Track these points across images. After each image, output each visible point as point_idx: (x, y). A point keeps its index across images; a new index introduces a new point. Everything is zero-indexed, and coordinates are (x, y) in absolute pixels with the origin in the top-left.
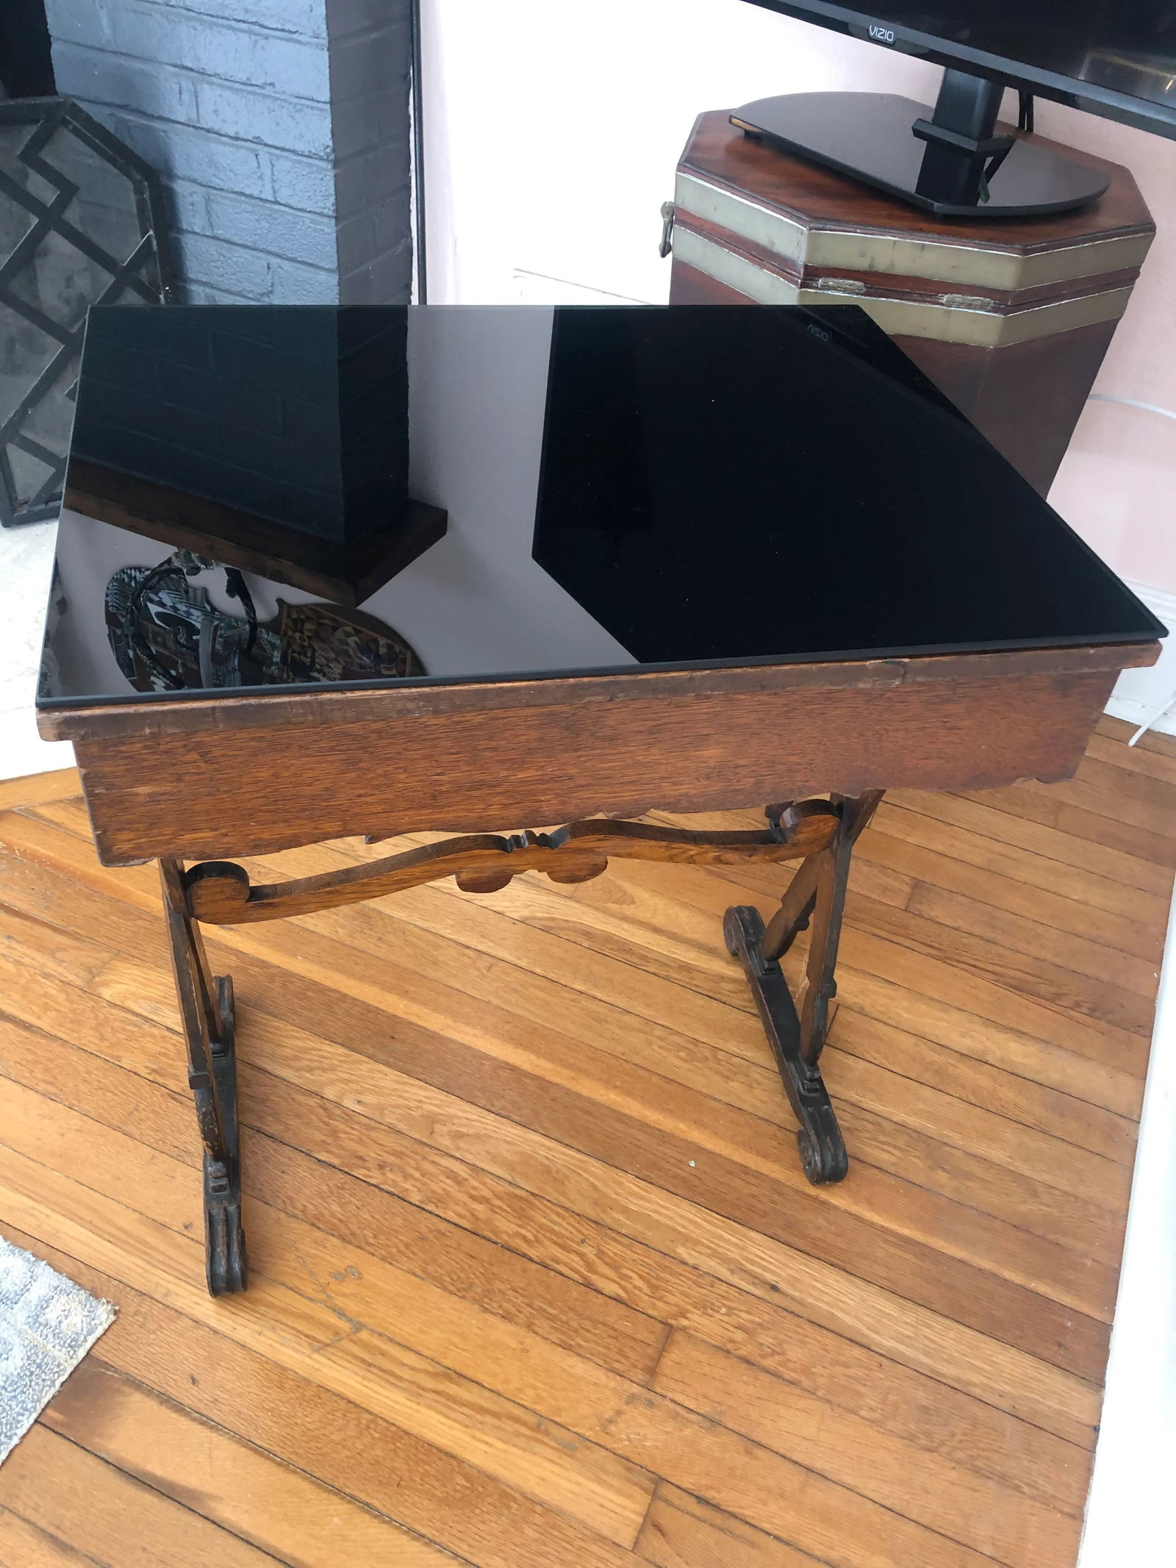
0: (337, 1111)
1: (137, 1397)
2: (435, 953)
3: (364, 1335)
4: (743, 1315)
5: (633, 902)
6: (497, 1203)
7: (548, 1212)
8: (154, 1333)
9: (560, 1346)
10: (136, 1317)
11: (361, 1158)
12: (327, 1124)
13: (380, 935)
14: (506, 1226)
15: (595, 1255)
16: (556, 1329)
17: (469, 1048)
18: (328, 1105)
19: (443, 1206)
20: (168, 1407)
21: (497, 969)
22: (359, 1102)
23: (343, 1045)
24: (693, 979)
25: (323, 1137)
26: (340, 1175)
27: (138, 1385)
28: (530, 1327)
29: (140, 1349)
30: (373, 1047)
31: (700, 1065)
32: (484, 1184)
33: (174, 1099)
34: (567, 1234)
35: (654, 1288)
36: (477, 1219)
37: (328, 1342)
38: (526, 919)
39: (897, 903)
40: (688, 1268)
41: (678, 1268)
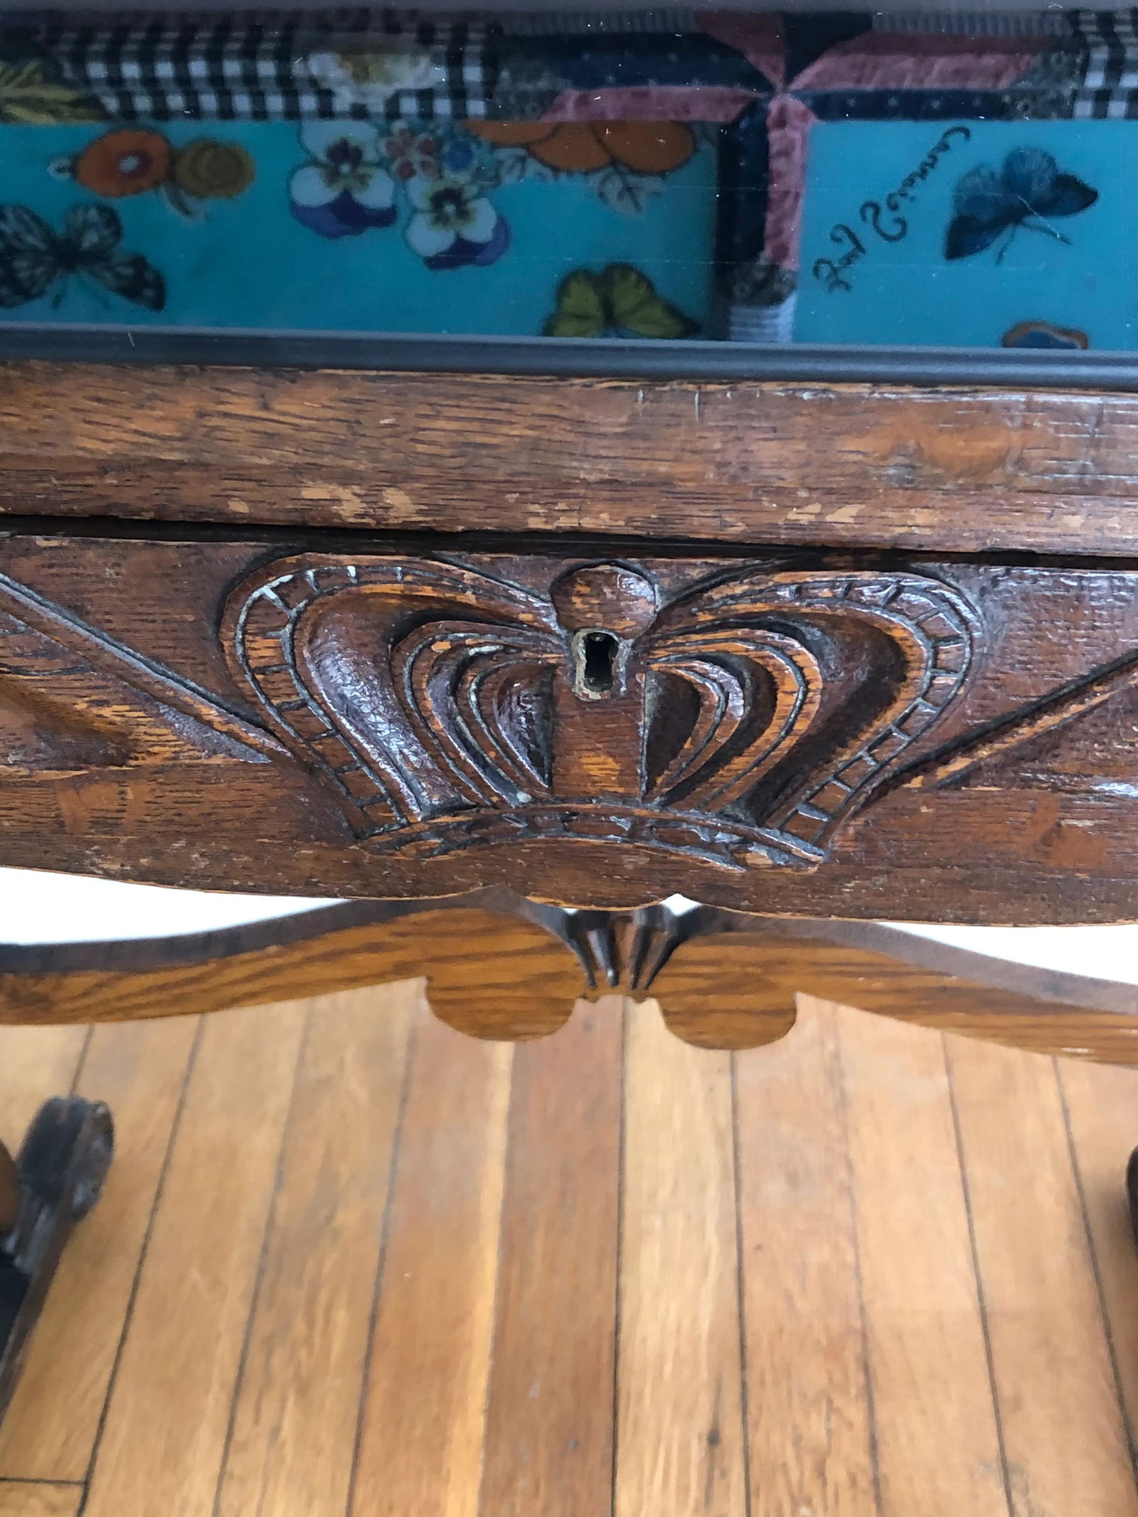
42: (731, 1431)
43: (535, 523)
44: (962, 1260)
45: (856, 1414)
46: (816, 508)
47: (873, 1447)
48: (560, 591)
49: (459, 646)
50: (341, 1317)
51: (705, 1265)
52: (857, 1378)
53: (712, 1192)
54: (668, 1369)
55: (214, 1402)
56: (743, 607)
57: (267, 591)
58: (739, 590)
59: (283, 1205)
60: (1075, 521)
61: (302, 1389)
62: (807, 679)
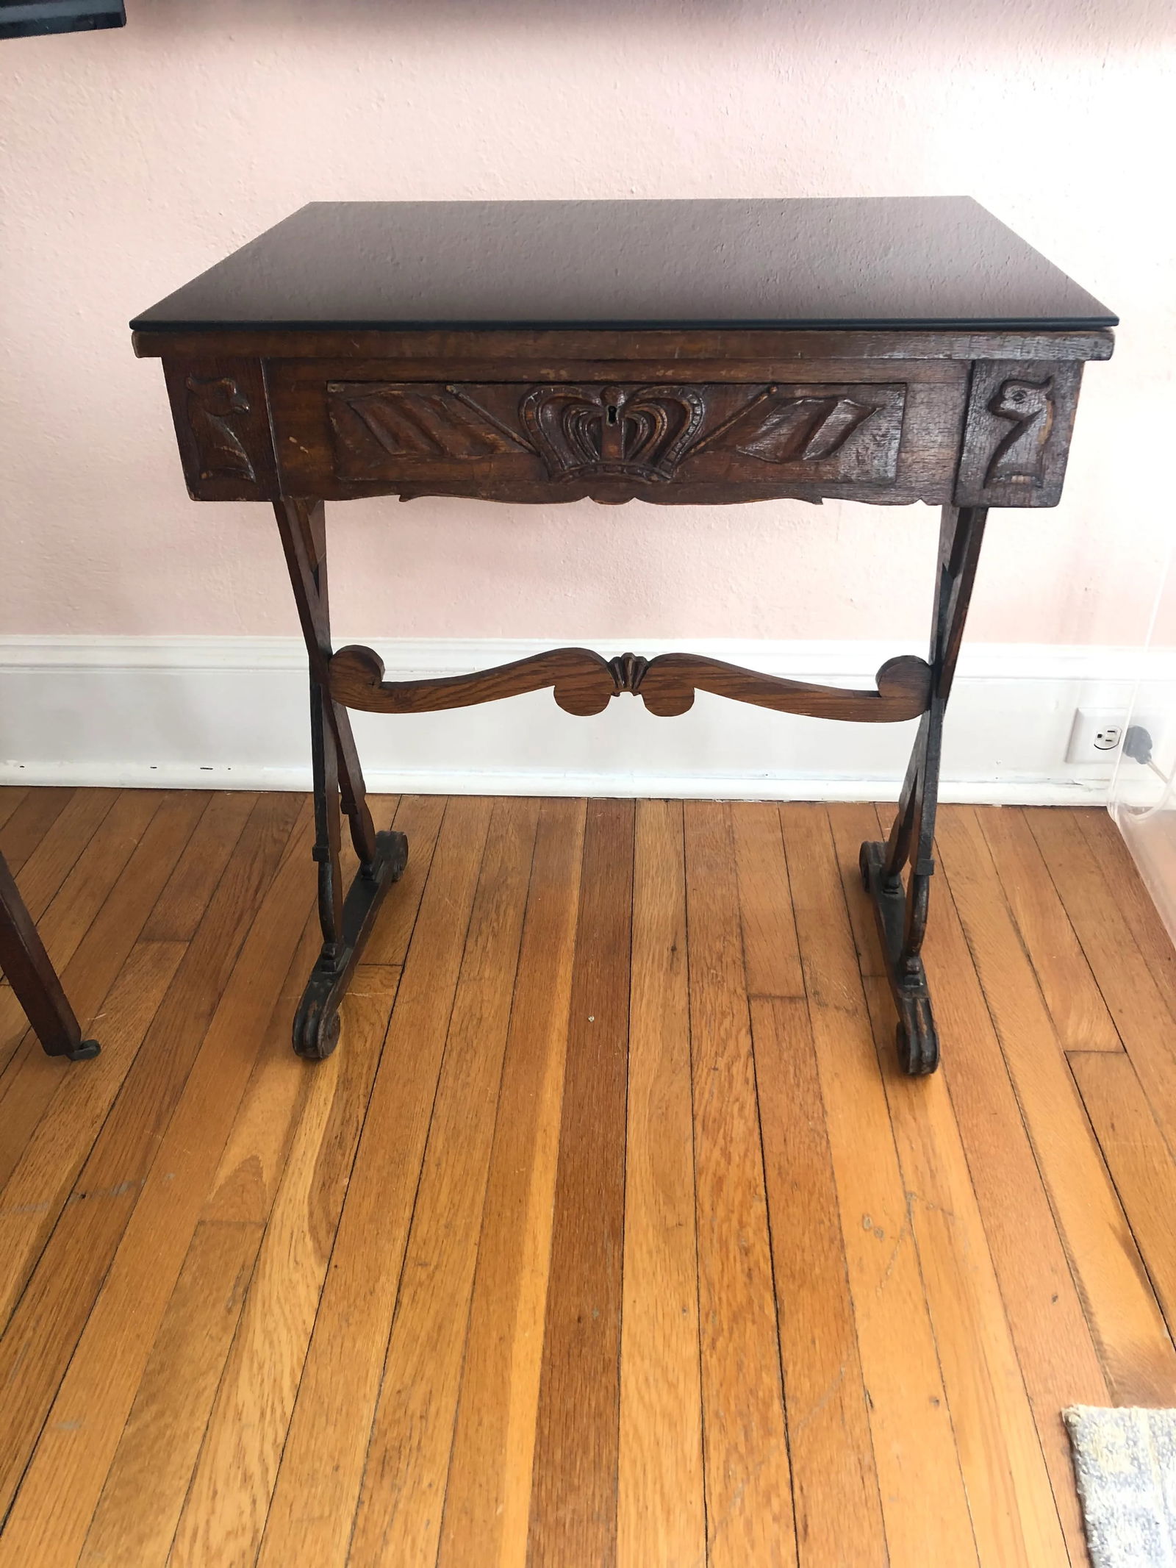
0: (709, 1329)
1: (1106, 1339)
2: (423, 1334)
3: (913, 1187)
4: (709, 960)
5: (255, 1158)
6: (721, 1141)
7: (704, 1102)
8: (1050, 1362)
9: (816, 1056)
10: (1052, 1388)
11: (750, 1276)
12: (731, 1331)
13: (416, 1420)
14: (741, 1126)
15: (722, 1057)
16: (804, 1062)
17: (555, 1237)
18: (706, 1342)
19: (753, 1182)
20: (1092, 1307)
21: (423, 1257)
22: (684, 1311)
23: (618, 1368)
24: (360, 1075)
25: (749, 1324)
26: (780, 1284)
27: (1098, 1344)
28: (816, 1078)
29: (1072, 1365)
30: (604, 1333)
31: (475, 1042)
32: (708, 1159)
33: (806, 1527)
34: (716, 1082)
35: (723, 1014)
36: (747, 1150)
37: (939, 1211)
38: (322, 1256)
39: (181, 949)
40: (693, 999)
41: (696, 1005)
42: (681, 946)
43: (596, 378)
44: (786, 894)
45: (737, 943)
46: (662, 371)
47: (743, 952)
48: (602, 397)
49: (578, 412)
50: (511, 912)
51: (671, 896)
52: (736, 930)
53: (674, 872)
54: (654, 927)
55: (457, 941)
56: (647, 397)
57: (532, 397)
58: (645, 391)
59: (483, 877)
60: (723, 373)
61: (495, 936)
62: (663, 419)
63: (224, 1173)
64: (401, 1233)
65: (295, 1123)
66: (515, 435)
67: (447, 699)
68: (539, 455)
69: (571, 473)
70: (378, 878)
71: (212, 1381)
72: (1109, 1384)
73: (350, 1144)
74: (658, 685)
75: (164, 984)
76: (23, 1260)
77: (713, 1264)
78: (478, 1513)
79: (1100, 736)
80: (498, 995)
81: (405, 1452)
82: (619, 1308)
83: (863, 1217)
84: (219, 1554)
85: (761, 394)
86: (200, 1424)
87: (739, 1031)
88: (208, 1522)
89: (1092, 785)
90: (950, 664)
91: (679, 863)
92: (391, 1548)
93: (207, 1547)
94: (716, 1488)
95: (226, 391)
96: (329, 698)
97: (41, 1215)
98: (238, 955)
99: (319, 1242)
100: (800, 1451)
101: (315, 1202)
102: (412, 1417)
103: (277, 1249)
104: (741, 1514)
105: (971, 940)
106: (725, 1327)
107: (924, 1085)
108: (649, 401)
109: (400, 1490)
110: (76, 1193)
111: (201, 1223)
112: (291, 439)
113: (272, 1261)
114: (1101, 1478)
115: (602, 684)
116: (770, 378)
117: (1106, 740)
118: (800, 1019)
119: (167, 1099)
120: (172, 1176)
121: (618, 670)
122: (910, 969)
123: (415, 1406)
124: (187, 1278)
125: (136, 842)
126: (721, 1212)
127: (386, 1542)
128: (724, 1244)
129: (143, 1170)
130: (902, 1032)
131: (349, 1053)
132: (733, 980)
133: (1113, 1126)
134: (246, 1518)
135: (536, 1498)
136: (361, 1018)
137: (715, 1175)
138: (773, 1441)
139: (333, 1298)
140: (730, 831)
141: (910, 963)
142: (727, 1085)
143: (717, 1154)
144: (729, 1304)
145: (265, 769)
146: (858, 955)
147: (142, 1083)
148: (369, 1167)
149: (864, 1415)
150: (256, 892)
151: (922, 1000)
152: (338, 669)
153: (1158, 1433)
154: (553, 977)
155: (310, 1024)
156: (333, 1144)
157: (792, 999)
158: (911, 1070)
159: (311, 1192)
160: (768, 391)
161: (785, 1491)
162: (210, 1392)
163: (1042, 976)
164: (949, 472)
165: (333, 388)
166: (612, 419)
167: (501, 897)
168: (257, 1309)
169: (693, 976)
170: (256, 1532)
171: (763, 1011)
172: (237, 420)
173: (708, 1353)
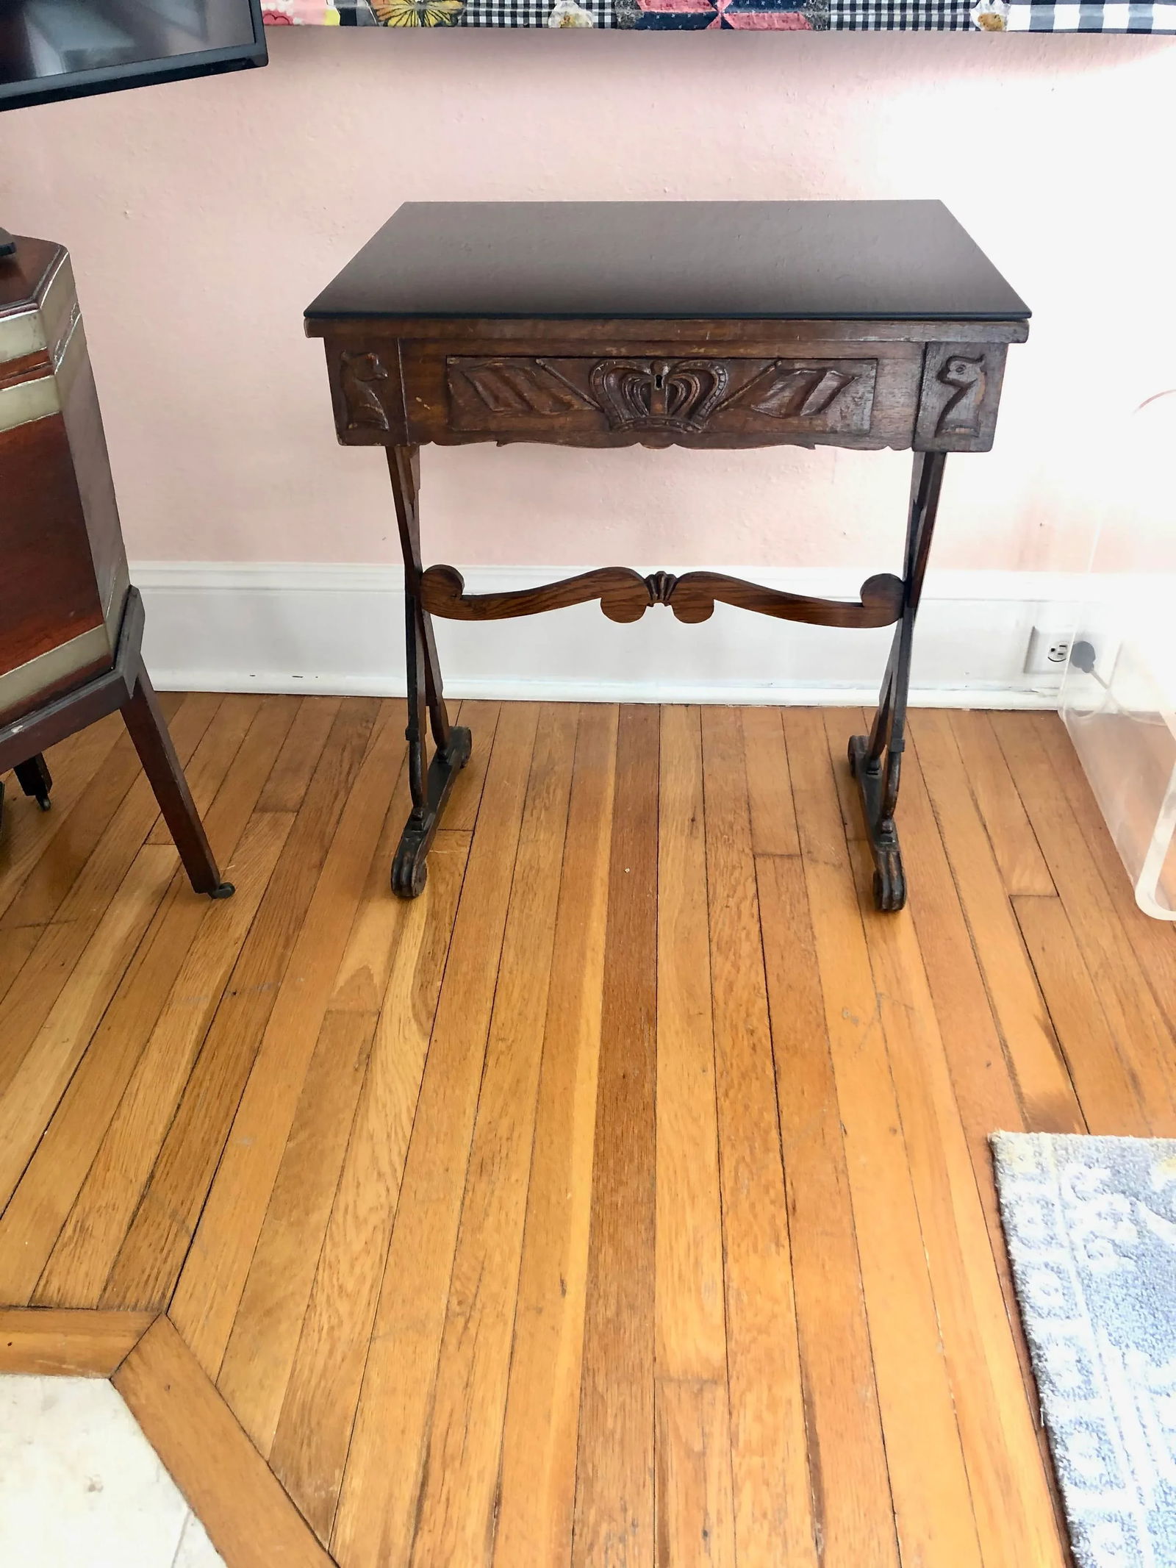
0: (723, 1084)
1: (1024, 1090)
2: (506, 1085)
3: (882, 989)
4: (722, 828)
5: (366, 967)
6: (732, 957)
7: (718, 930)
8: (981, 1105)
9: (808, 898)
10: (981, 1122)
11: (754, 1048)
12: (740, 1085)
13: (504, 1141)
14: (748, 947)
15: (733, 898)
16: (799, 902)
17: (603, 1022)
18: (721, 1091)
19: (757, 986)
20: (1016, 1070)
21: (502, 1035)
22: (704, 1071)
23: (655, 1108)
24: (445, 910)
25: (754, 1080)
26: (777, 1055)
27: (1020, 1096)
28: (808, 913)
30: (643, 1086)
31: (535, 886)
32: (722, 970)
33: (794, 1206)
34: (728, 916)
35: (734, 867)
36: (752, 965)
37: (903, 1008)
38: (425, 1034)
39: (291, 818)
40: (709, 857)
41: (712, 861)
42: (700, 817)
43: (647, 354)
44: (785, 779)
45: (745, 815)
46: (697, 349)
47: (750, 822)
48: (652, 368)
49: (633, 379)
50: (559, 791)
51: (691, 780)
52: (746, 806)
53: (693, 761)
54: (677, 804)
55: (517, 812)
56: (684, 368)
57: (599, 368)
58: (684, 364)
59: (535, 765)
60: (742, 350)
61: (547, 809)
62: (697, 384)
63: (342, 980)
64: (485, 1019)
65: (396, 942)
66: (586, 397)
67: (515, 609)
68: (603, 411)
69: (627, 425)
70: (451, 762)
71: (348, 1115)
72: (1025, 1119)
73: (441, 958)
74: (685, 597)
75: (280, 843)
76: (194, 1037)
77: (726, 1041)
78: (554, 1199)
79: (1053, 650)
80: (551, 852)
81: (497, 1160)
82: (654, 1068)
83: (843, 1010)
84: (366, 1221)
85: (769, 367)
86: (343, 1140)
87: (746, 879)
88: (355, 1202)
89: (1047, 692)
90: (918, 579)
91: (698, 756)
92: (491, 1219)
93: (356, 1217)
94: (729, 1184)
95: (371, 362)
96: (420, 608)
97: (204, 1005)
98: (338, 822)
99: (421, 1025)
100: (791, 1160)
101: (416, 997)
102: (501, 1139)
103: (390, 1030)
104: (747, 1198)
105: (938, 813)
106: (736, 1082)
107: (895, 918)
108: (685, 371)
109: (495, 1183)
110: (227, 991)
111: (329, 1012)
112: (418, 399)
113: (386, 1037)
114: (1013, 1176)
115: (639, 596)
116: (776, 354)
117: (1058, 653)
118: (796, 871)
119: (292, 927)
120: (302, 980)
121: (653, 585)
122: (884, 829)
123: (503, 1131)
124: (322, 1048)
125: (243, 735)
126: (732, 1005)
127: (487, 1215)
128: (734, 1027)
129: (279, 977)
130: (877, 878)
131: (434, 893)
132: (742, 842)
133: (1043, 949)
134: (383, 1199)
135: (595, 1189)
136: (442, 869)
137: (726, 980)
138: (771, 1155)
139: (435, 1061)
140: (740, 730)
141: (884, 824)
142: (736, 918)
143: (728, 966)
144: (738, 1067)
145: (348, 677)
146: (845, 824)
147: (271, 914)
148: (456, 974)
149: (840, 1139)
150: (349, 773)
151: (895, 853)
152: (429, 584)
153: (1057, 1148)
154: (596, 839)
155: (405, 869)
156: (427, 960)
157: (790, 856)
158: (884, 907)
159: (412, 990)
160: (775, 364)
161: (780, 1186)
162: (348, 1123)
163: (995, 840)
164: (910, 426)
165: (452, 361)
166: (659, 385)
167: (550, 780)
168: (377, 1067)
169: (709, 840)
170: (391, 1208)
171: (766, 866)
172: (378, 384)
173: (722, 1099)
